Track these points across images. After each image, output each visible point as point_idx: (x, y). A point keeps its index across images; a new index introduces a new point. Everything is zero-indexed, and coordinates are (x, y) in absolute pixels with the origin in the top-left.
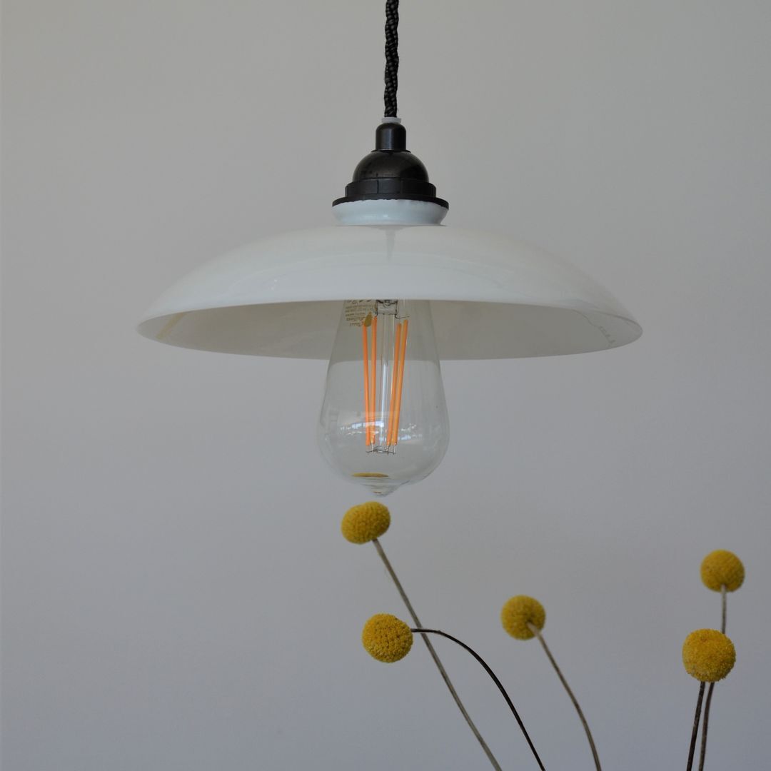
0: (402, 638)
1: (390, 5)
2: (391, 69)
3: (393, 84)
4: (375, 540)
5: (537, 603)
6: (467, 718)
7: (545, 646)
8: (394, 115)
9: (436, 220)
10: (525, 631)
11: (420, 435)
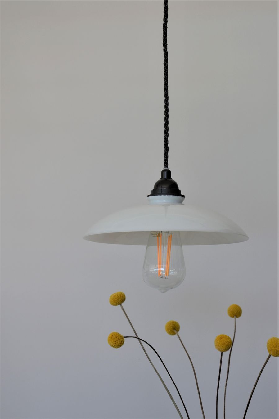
0: (120, 340)
1: (166, 130)
2: (166, 152)
3: (167, 156)
4: (121, 305)
5: (177, 323)
6: (151, 363)
7: (179, 337)
8: (167, 167)
9: (181, 202)
10: (173, 332)
11: (176, 272)
